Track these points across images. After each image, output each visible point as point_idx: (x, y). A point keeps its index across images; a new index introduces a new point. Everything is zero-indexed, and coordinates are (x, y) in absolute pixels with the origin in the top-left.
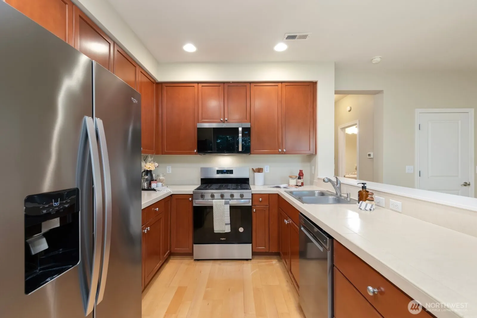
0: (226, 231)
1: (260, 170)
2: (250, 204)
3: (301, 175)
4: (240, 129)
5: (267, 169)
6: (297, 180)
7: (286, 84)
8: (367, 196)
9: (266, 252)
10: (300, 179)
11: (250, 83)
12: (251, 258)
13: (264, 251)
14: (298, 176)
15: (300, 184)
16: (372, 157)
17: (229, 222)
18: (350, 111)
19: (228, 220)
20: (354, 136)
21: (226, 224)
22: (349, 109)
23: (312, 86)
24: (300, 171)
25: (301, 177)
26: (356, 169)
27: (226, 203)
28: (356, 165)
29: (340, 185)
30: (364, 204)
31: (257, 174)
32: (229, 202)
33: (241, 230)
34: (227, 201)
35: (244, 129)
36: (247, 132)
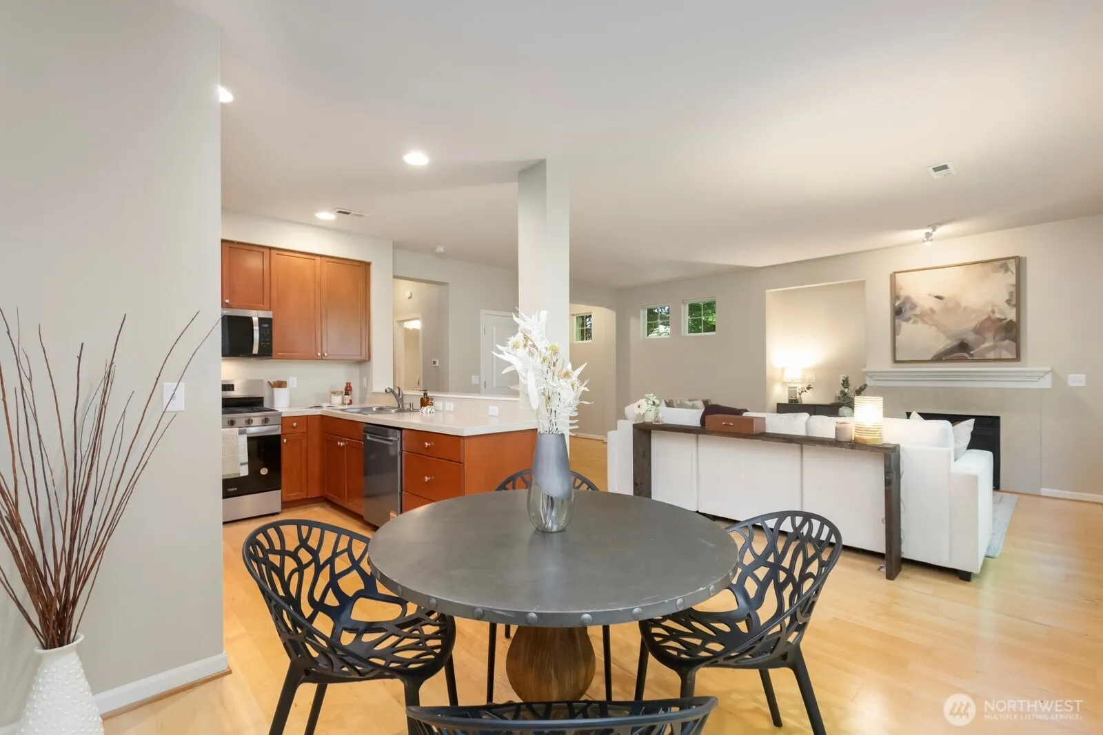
0: (242, 475)
1: (281, 384)
2: (279, 432)
3: (348, 390)
4: (255, 320)
5: (293, 382)
6: (343, 398)
7: (327, 259)
8: (428, 401)
9: (303, 499)
10: (348, 395)
11: (270, 248)
12: (280, 510)
13: (300, 498)
14: (344, 391)
15: (347, 402)
16: (437, 364)
17: (247, 461)
18: (410, 298)
19: (244, 457)
20: (415, 331)
21: (242, 464)
22: (408, 294)
23: (364, 267)
24: (347, 383)
25: (350, 392)
26: (419, 383)
27: (241, 433)
28: (418, 377)
29: (403, 397)
30: (424, 409)
31: (276, 390)
32: (246, 430)
33: (264, 471)
34: (242, 430)
35: (261, 320)
36: (266, 326)
